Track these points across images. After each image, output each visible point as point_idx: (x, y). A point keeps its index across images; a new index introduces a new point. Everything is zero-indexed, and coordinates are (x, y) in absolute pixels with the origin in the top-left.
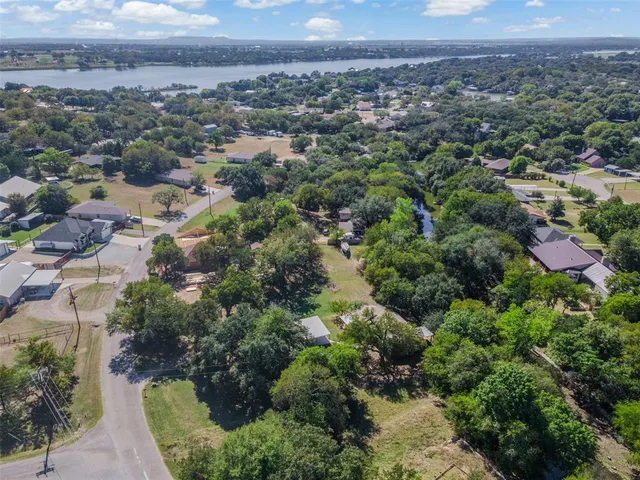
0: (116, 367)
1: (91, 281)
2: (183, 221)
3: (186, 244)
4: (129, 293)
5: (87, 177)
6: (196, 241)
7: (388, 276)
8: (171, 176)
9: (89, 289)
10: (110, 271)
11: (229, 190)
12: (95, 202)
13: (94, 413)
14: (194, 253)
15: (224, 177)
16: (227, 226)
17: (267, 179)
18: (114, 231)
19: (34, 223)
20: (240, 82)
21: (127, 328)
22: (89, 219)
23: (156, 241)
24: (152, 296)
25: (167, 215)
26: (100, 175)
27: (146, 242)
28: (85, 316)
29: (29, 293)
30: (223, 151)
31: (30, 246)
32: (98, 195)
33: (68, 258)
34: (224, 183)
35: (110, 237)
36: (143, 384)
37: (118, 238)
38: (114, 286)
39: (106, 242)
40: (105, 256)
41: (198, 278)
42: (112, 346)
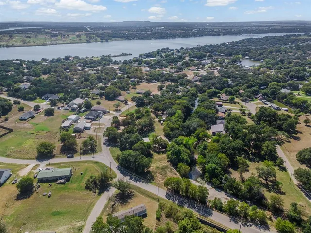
0: (104, 144)
1: (98, 127)
2: (121, 113)
3: (120, 119)
4: (107, 129)
5: (95, 97)
6: (123, 118)
7: (167, 130)
8: (118, 98)
9: (98, 128)
10: (102, 124)
11: (134, 103)
12: (98, 106)
13: (101, 151)
14: (122, 121)
15: (134, 99)
16: (131, 115)
17: (146, 100)
18: (103, 114)
19: (84, 111)
20: (149, 53)
21: (107, 136)
22: (97, 111)
23: (113, 118)
24: (112, 130)
25: (117, 111)
26: (98, 97)
27: (111, 118)
28: (98, 134)
29: (86, 128)
30: (135, 89)
31: (84, 117)
32: (98, 103)
33: (93, 121)
34: (133, 101)
35: (102, 116)
36: (109, 147)
37: (104, 116)
38: (103, 128)
39: (101, 117)
40: (101, 121)
41: (123, 127)
42: (104, 140)
